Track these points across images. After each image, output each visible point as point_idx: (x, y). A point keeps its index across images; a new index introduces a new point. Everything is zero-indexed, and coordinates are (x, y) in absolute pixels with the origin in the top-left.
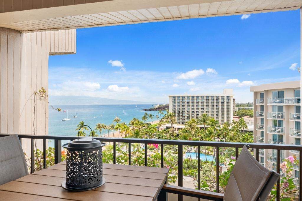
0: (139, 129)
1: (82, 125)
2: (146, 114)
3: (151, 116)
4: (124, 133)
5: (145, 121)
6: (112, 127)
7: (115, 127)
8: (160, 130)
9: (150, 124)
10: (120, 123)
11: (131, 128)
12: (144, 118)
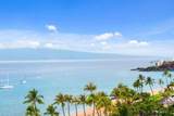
0: (129, 103)
1: (33, 95)
2: (141, 76)
3: (149, 80)
4: (103, 109)
5: (138, 90)
6: (83, 98)
7: (87, 99)
8: (166, 106)
9: (147, 95)
10: (95, 92)
11: (114, 102)
12: (137, 84)
